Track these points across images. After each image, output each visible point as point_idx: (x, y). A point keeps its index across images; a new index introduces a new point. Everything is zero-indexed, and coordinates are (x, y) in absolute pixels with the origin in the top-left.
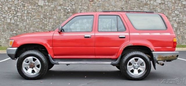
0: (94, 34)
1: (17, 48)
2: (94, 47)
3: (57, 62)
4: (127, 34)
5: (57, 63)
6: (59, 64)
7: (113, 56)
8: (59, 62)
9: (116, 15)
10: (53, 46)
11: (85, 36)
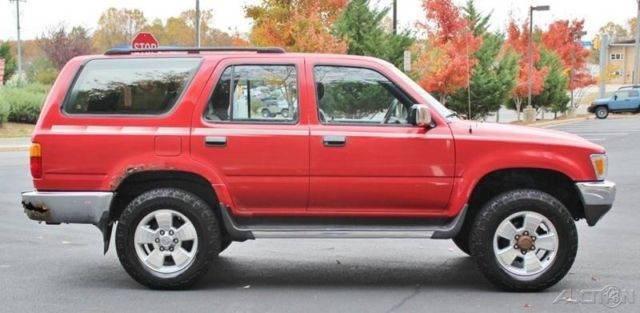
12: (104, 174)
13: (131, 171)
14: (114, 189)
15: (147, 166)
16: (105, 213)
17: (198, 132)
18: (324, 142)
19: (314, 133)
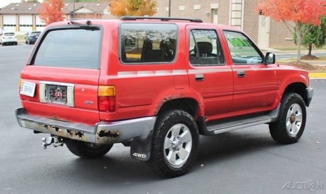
12: (150, 104)
13: (164, 101)
14: (156, 114)
15: (172, 96)
16: (151, 131)
17: (191, 72)
18: (238, 75)
19: (234, 70)
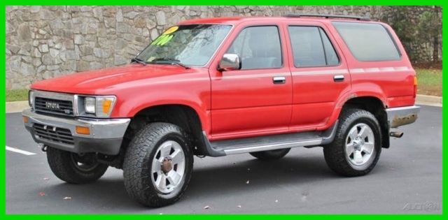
0: (289, 74)
1: (129, 120)
2: (290, 106)
3: (221, 149)
4: (345, 71)
5: (222, 152)
6: (225, 155)
7: (320, 125)
8: (226, 151)
9: (317, 27)
10: (213, 108)
11: (275, 79)
